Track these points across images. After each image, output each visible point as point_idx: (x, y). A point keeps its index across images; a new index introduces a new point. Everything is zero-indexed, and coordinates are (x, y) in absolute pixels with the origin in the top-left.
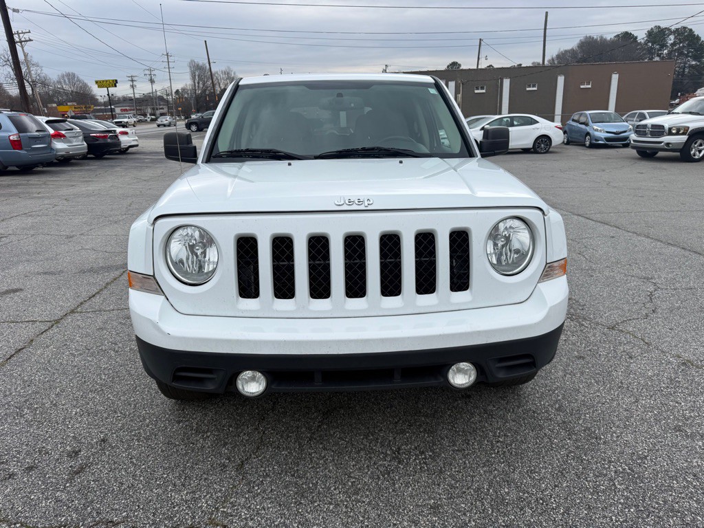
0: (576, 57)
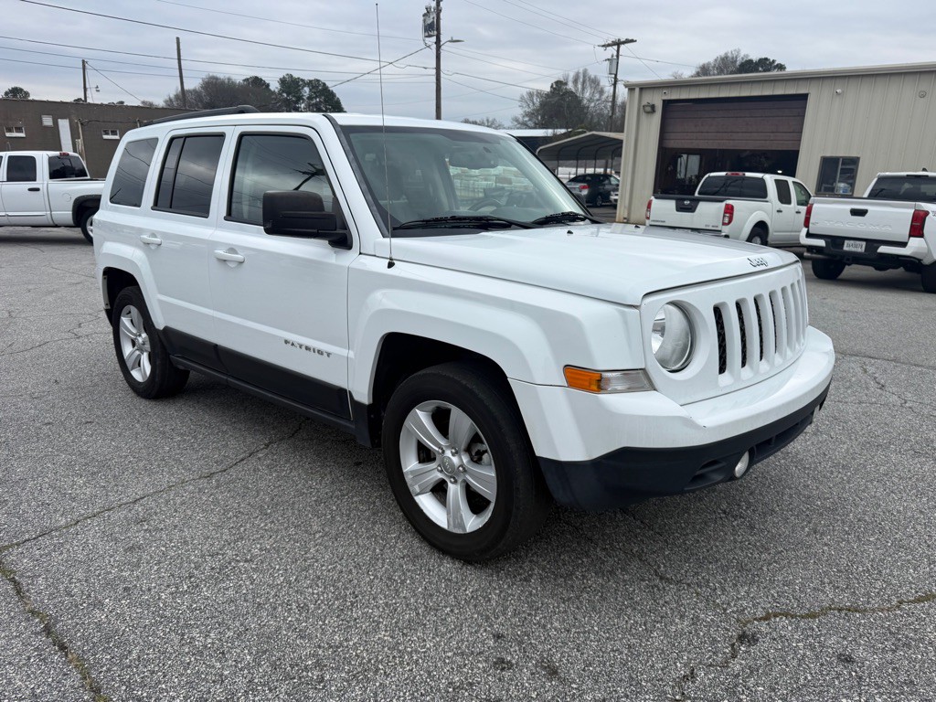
0: (201, 101)
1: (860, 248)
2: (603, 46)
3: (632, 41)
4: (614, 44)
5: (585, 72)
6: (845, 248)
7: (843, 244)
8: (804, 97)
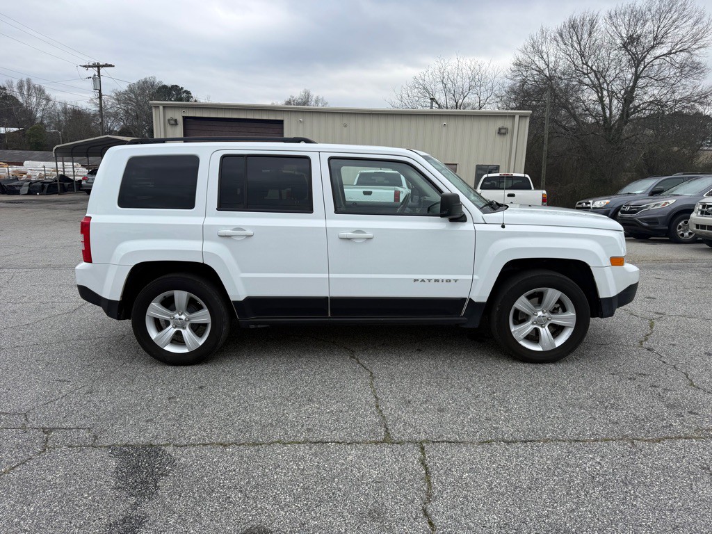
2: (84, 66)
3: (111, 66)
4: (94, 66)
5: (28, 81)
8: (281, 122)
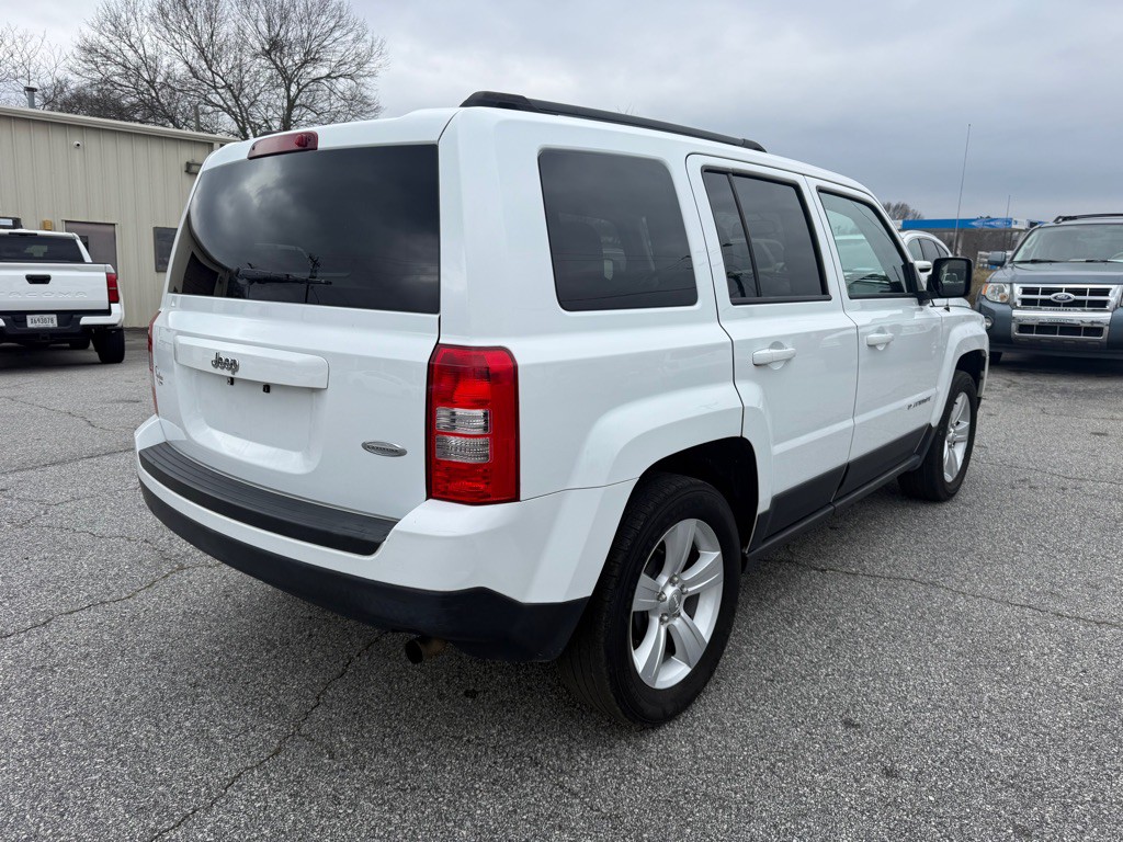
1: (52, 322)
6: (30, 325)
7: (26, 320)
